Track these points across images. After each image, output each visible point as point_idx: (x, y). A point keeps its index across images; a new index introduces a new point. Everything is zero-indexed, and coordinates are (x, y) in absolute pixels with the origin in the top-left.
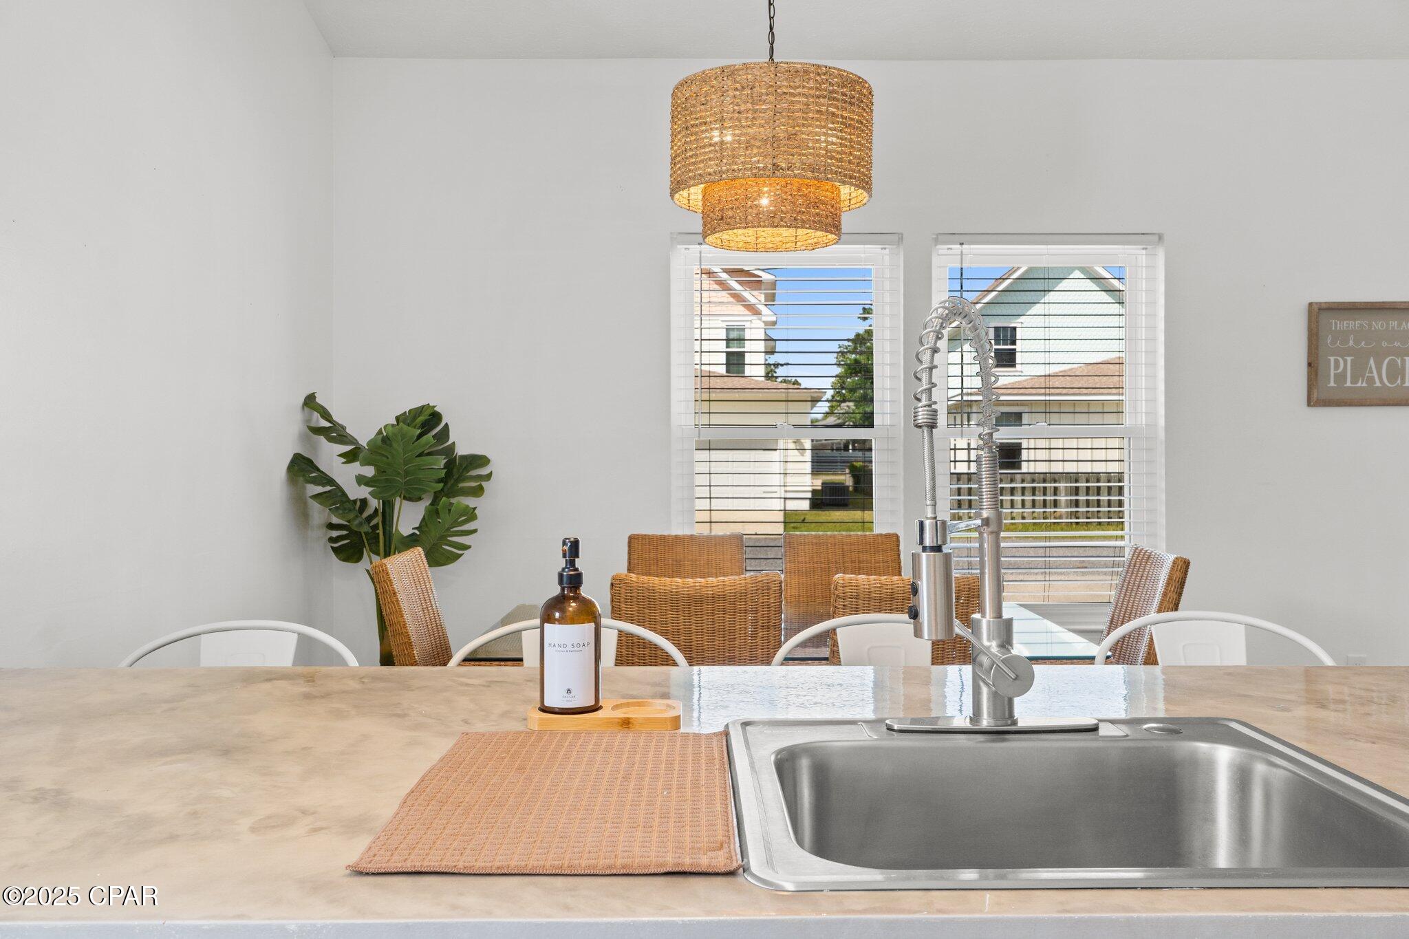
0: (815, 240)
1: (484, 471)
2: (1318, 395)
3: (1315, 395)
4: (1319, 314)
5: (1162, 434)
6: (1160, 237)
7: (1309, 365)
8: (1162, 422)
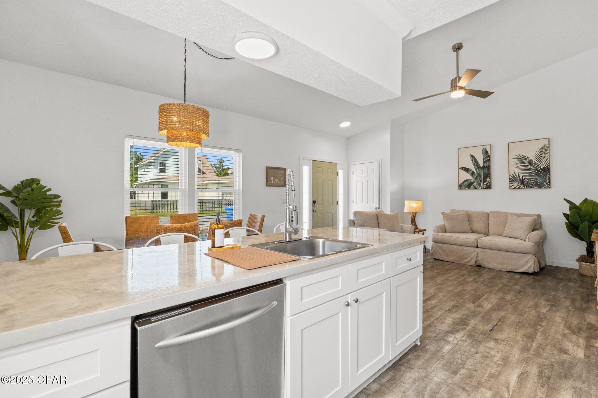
0: (192, 146)
1: (59, 199)
2: (268, 184)
3: (267, 184)
4: (268, 169)
5: (241, 191)
6: (241, 150)
7: (266, 178)
8: (241, 189)
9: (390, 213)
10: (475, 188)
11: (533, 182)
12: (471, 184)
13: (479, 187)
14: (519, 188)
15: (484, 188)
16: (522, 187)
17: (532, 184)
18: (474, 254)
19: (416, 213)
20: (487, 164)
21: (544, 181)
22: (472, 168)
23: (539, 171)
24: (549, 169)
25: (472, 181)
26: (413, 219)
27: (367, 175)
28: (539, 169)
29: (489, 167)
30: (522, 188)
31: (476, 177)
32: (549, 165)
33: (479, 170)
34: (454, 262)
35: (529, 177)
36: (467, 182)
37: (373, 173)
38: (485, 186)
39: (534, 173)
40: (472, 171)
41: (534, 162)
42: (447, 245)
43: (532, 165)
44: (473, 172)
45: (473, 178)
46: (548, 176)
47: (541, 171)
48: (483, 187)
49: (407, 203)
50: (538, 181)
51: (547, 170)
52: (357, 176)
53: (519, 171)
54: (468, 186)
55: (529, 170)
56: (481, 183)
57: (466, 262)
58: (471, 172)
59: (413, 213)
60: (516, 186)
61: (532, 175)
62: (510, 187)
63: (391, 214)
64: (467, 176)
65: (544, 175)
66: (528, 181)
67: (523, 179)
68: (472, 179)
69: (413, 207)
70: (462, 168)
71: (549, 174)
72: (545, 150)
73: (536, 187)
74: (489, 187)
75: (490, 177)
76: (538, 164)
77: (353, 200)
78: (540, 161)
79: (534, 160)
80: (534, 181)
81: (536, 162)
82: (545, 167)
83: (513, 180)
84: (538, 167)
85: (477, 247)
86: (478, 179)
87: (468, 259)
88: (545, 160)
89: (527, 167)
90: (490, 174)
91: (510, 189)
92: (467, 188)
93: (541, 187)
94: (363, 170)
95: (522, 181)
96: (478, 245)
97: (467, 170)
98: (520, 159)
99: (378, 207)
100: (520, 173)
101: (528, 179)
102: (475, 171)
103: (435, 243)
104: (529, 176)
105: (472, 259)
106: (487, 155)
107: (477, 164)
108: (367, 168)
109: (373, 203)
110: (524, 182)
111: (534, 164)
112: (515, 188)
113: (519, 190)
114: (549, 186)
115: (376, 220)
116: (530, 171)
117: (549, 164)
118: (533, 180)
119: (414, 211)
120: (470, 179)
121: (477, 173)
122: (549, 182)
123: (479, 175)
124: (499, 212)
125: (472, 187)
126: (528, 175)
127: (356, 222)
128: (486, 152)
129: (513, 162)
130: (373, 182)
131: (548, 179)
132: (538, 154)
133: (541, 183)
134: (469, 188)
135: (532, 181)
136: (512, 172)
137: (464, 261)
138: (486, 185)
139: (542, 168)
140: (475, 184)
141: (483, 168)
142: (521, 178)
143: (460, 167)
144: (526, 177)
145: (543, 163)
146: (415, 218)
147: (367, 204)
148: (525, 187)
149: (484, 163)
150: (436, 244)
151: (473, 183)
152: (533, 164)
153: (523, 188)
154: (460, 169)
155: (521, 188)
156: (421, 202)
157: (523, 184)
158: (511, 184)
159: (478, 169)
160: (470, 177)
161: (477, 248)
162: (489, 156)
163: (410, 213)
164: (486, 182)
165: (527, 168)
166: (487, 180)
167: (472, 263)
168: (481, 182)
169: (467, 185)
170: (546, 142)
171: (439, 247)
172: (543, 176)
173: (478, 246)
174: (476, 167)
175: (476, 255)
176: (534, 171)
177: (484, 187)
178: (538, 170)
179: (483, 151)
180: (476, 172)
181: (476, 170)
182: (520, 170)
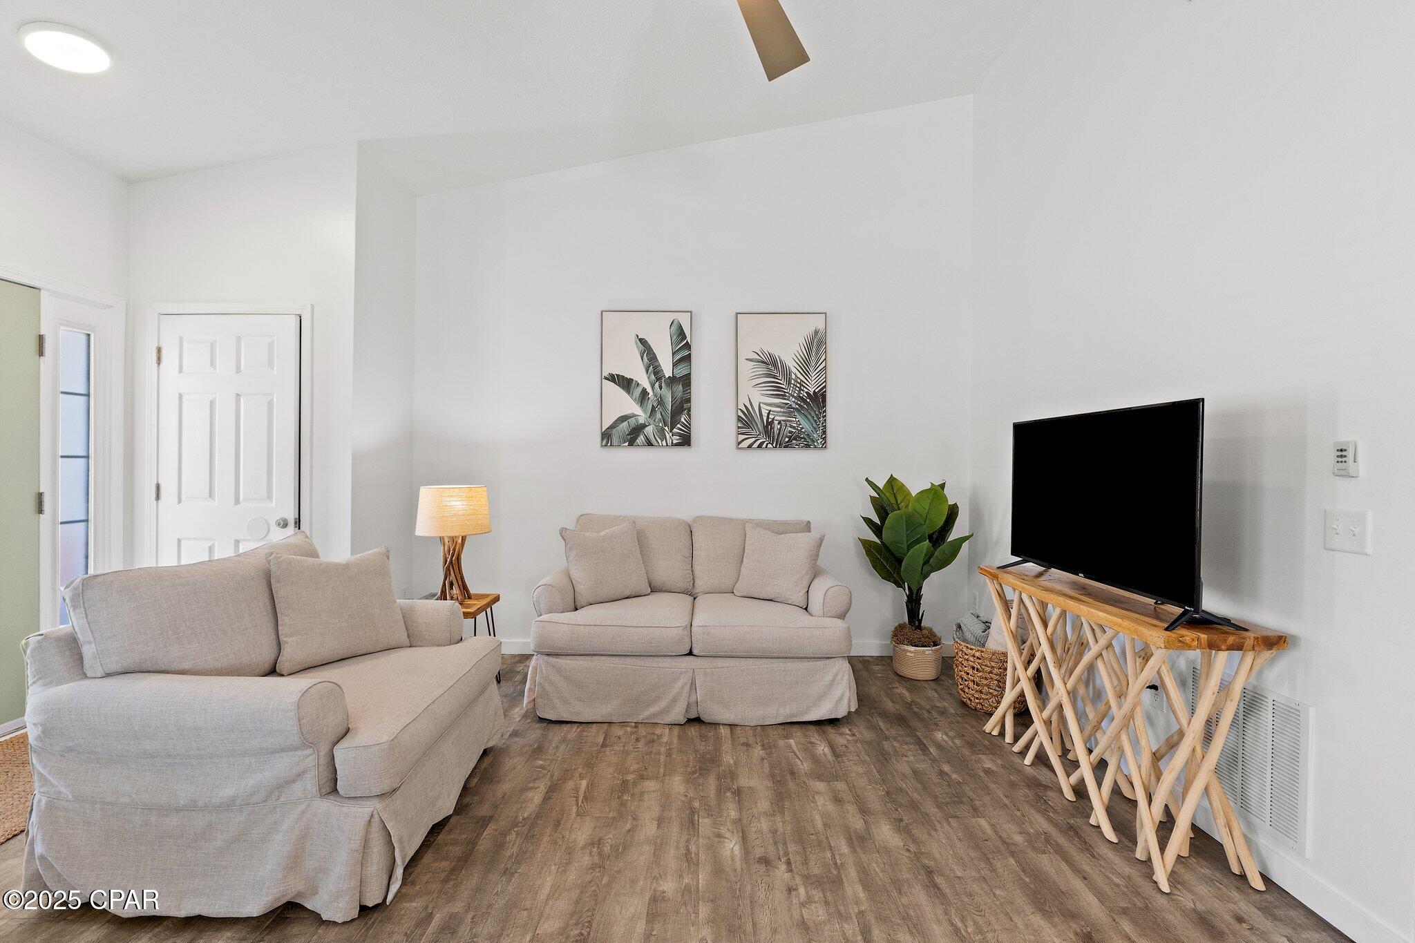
9: (352, 554)
10: (650, 444)
11: (790, 432)
12: (637, 430)
13: (659, 441)
14: (760, 446)
15: (673, 445)
16: (767, 444)
17: (790, 437)
18: (680, 683)
19: (464, 539)
20: (681, 371)
21: (815, 428)
22: (644, 380)
23: (804, 401)
24: (824, 397)
25: (642, 420)
26: (451, 562)
27: (238, 370)
28: (805, 394)
29: (686, 381)
30: (766, 447)
31: (653, 408)
32: (825, 387)
33: (661, 388)
34: (614, 719)
35: (783, 416)
36: (626, 422)
37: (271, 364)
38: (676, 439)
39: (794, 406)
40: (640, 389)
41: (793, 377)
42: (590, 658)
43: (790, 383)
44: (644, 393)
45: (645, 412)
46: (823, 417)
47: (808, 400)
48: (669, 443)
49: (427, 495)
50: (802, 428)
51: (819, 399)
52: (181, 371)
53: (760, 399)
54: (629, 437)
55: (783, 397)
56: (666, 428)
57: (654, 715)
58: (638, 392)
59: (453, 539)
60: (754, 439)
61: (789, 411)
62: (739, 443)
63: (354, 557)
64: (624, 404)
65: (815, 412)
66: (781, 427)
67: (770, 420)
68: (641, 415)
69: (455, 515)
70: (612, 378)
71: (825, 411)
72: (816, 345)
73: (797, 445)
74: (686, 441)
75: (689, 410)
76: (803, 382)
77: (158, 487)
78: (806, 373)
79: (794, 370)
80: (794, 427)
81: (799, 375)
82: (816, 391)
83: (746, 421)
84: (803, 391)
85: (690, 653)
86: (659, 416)
87: (662, 704)
88: (817, 371)
89: (779, 389)
90: (689, 400)
91: (738, 448)
92: (627, 444)
93: (808, 446)
94: (213, 346)
95: (767, 427)
96: (694, 645)
97: (625, 383)
98: (765, 363)
99: (291, 516)
100: (762, 403)
101: (780, 423)
102: (649, 390)
103: (546, 658)
104: (784, 412)
105: (674, 701)
106: (682, 341)
107: (655, 368)
108: (239, 338)
109: (269, 497)
110: (771, 430)
111: (796, 381)
112: (750, 446)
113: (759, 452)
114: (824, 445)
115: (262, 603)
116: (785, 399)
117: (824, 384)
118: (791, 427)
119: (457, 532)
120: (637, 413)
121: (655, 395)
122: (824, 432)
123: (661, 402)
124: (719, 519)
125: (641, 439)
126: (780, 412)
127: (88, 651)
128: (681, 334)
129: (747, 369)
130: (270, 404)
131: (823, 423)
132: (803, 357)
133: (808, 435)
134: (632, 443)
135: (790, 429)
136: (743, 400)
137: (647, 713)
138: (680, 435)
139: (812, 393)
140: (649, 430)
141: (672, 380)
142: (765, 419)
143: (605, 374)
144: (775, 415)
145: (813, 379)
146: (458, 559)
147: (237, 502)
148: (774, 445)
149: (675, 365)
150: (551, 659)
151: (644, 426)
152: (793, 382)
153: (770, 446)
154: (606, 378)
155: (764, 446)
156: (482, 492)
157: (769, 437)
158: (741, 434)
159: (657, 385)
160: (635, 409)
161: (691, 658)
162: (688, 346)
163: (442, 539)
164: (678, 426)
165: (779, 392)
166: (683, 420)
167: (678, 714)
168: (665, 424)
169: (627, 433)
170: (818, 323)
171: (559, 670)
172: (813, 414)
173: (695, 652)
174: (653, 377)
175: (688, 686)
176: (793, 399)
177: (675, 442)
178: (802, 398)
179: (672, 328)
180: (651, 394)
181: (653, 386)
182: (763, 395)
